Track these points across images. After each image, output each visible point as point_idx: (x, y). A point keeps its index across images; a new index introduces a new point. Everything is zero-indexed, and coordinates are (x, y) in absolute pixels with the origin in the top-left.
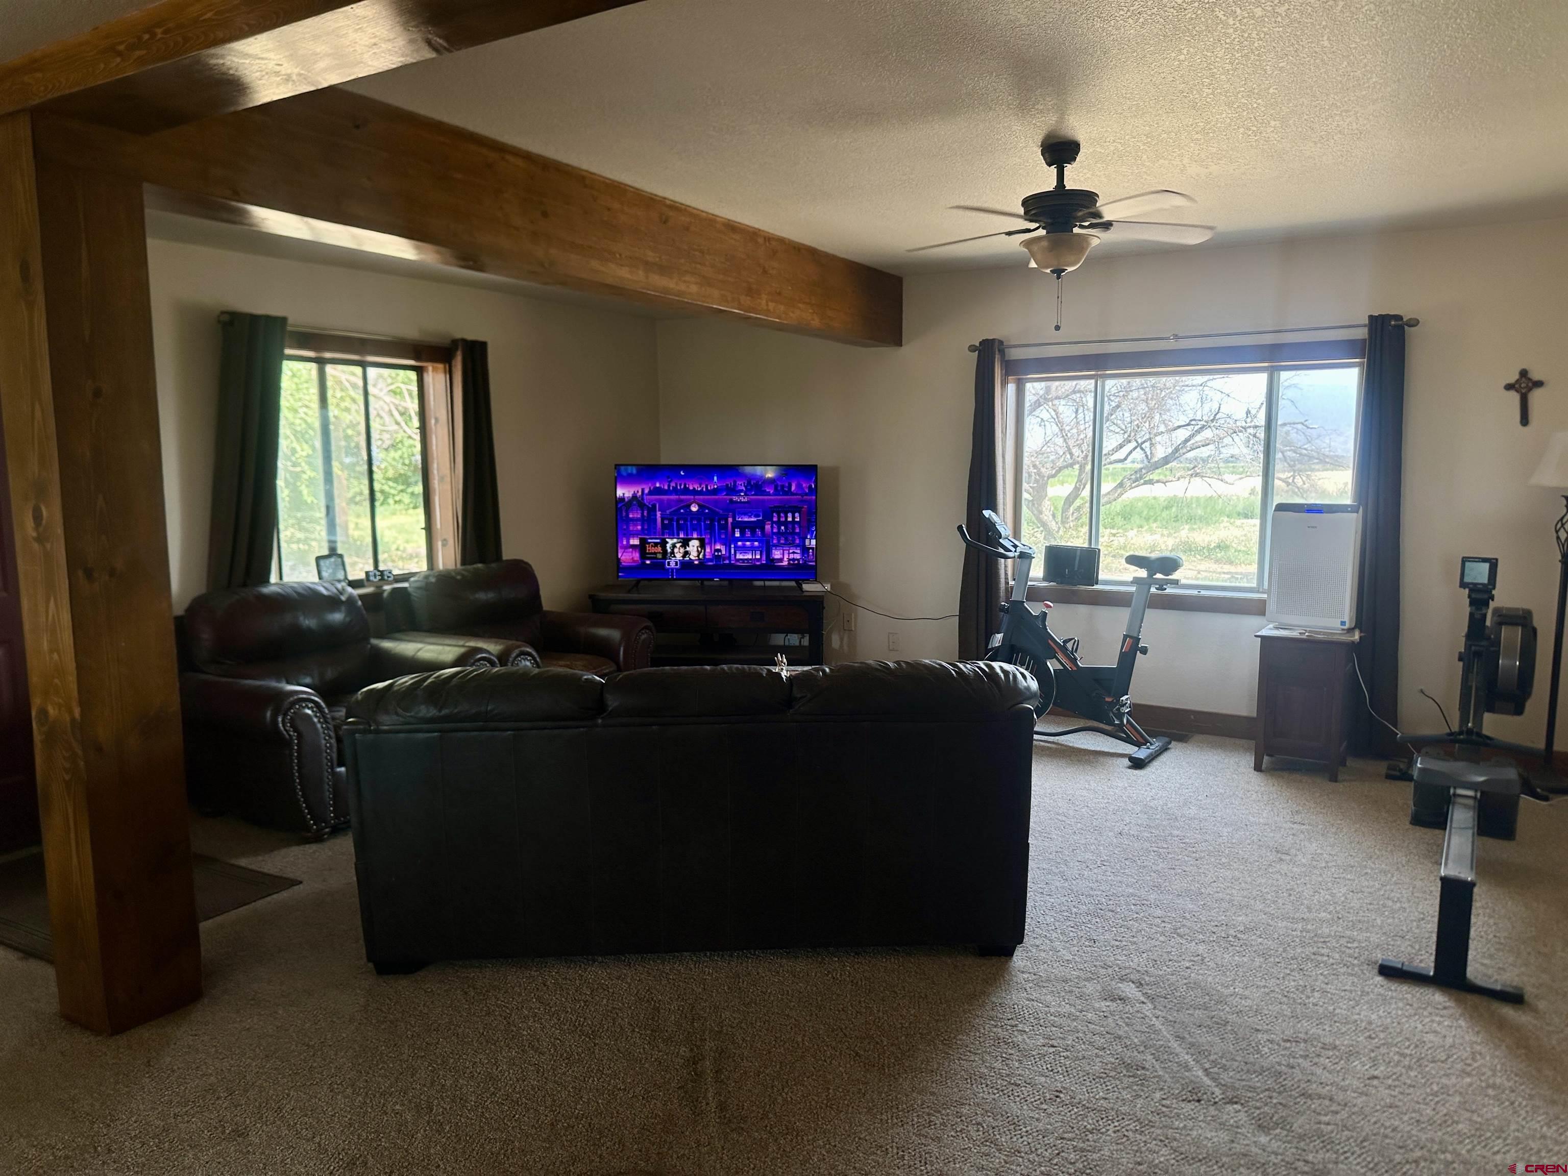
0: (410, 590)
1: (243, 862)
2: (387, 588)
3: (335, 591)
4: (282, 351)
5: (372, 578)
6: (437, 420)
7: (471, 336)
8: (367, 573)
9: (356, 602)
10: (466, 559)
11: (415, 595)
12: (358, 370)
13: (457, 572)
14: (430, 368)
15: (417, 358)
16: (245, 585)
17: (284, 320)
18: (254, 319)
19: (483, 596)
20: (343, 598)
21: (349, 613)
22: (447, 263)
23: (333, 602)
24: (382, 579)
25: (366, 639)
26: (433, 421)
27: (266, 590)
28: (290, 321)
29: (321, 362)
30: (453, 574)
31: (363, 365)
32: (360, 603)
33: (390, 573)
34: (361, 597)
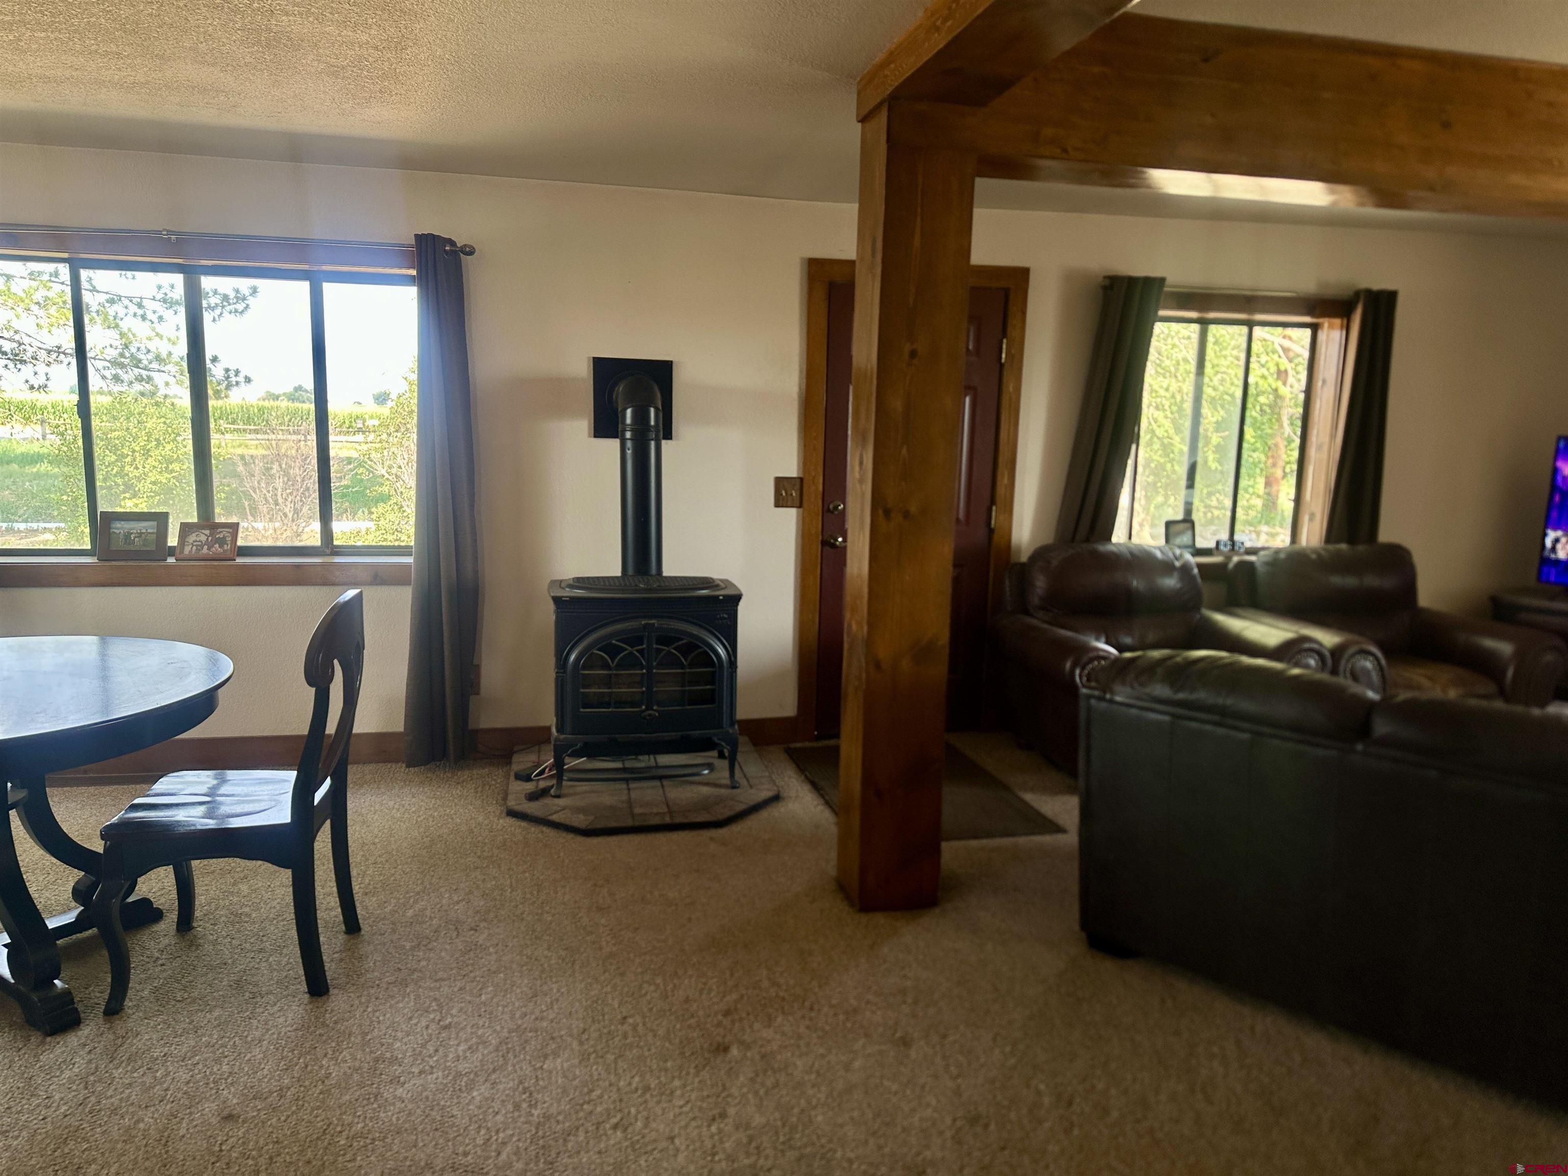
0: (1258, 565)
1: (1028, 797)
2: (1236, 559)
3: (1171, 555)
4: (1156, 312)
5: (1222, 547)
6: (1324, 381)
7: (1376, 286)
8: (1218, 543)
9: (1192, 569)
10: (1330, 537)
11: (1260, 569)
12: (1244, 329)
13: (1314, 551)
14: (1326, 325)
15: (1310, 313)
16: (1087, 540)
17: (1162, 280)
18: (1131, 282)
19: (1337, 580)
20: (1177, 564)
21: (1182, 579)
22: (1362, 204)
23: (1167, 567)
24: (1233, 549)
25: (1197, 607)
26: (1320, 384)
27: (1103, 548)
28: (1168, 282)
29: (1204, 323)
30: (1308, 552)
31: (1250, 324)
32: (1196, 571)
33: (1243, 543)
34: (1200, 566)
